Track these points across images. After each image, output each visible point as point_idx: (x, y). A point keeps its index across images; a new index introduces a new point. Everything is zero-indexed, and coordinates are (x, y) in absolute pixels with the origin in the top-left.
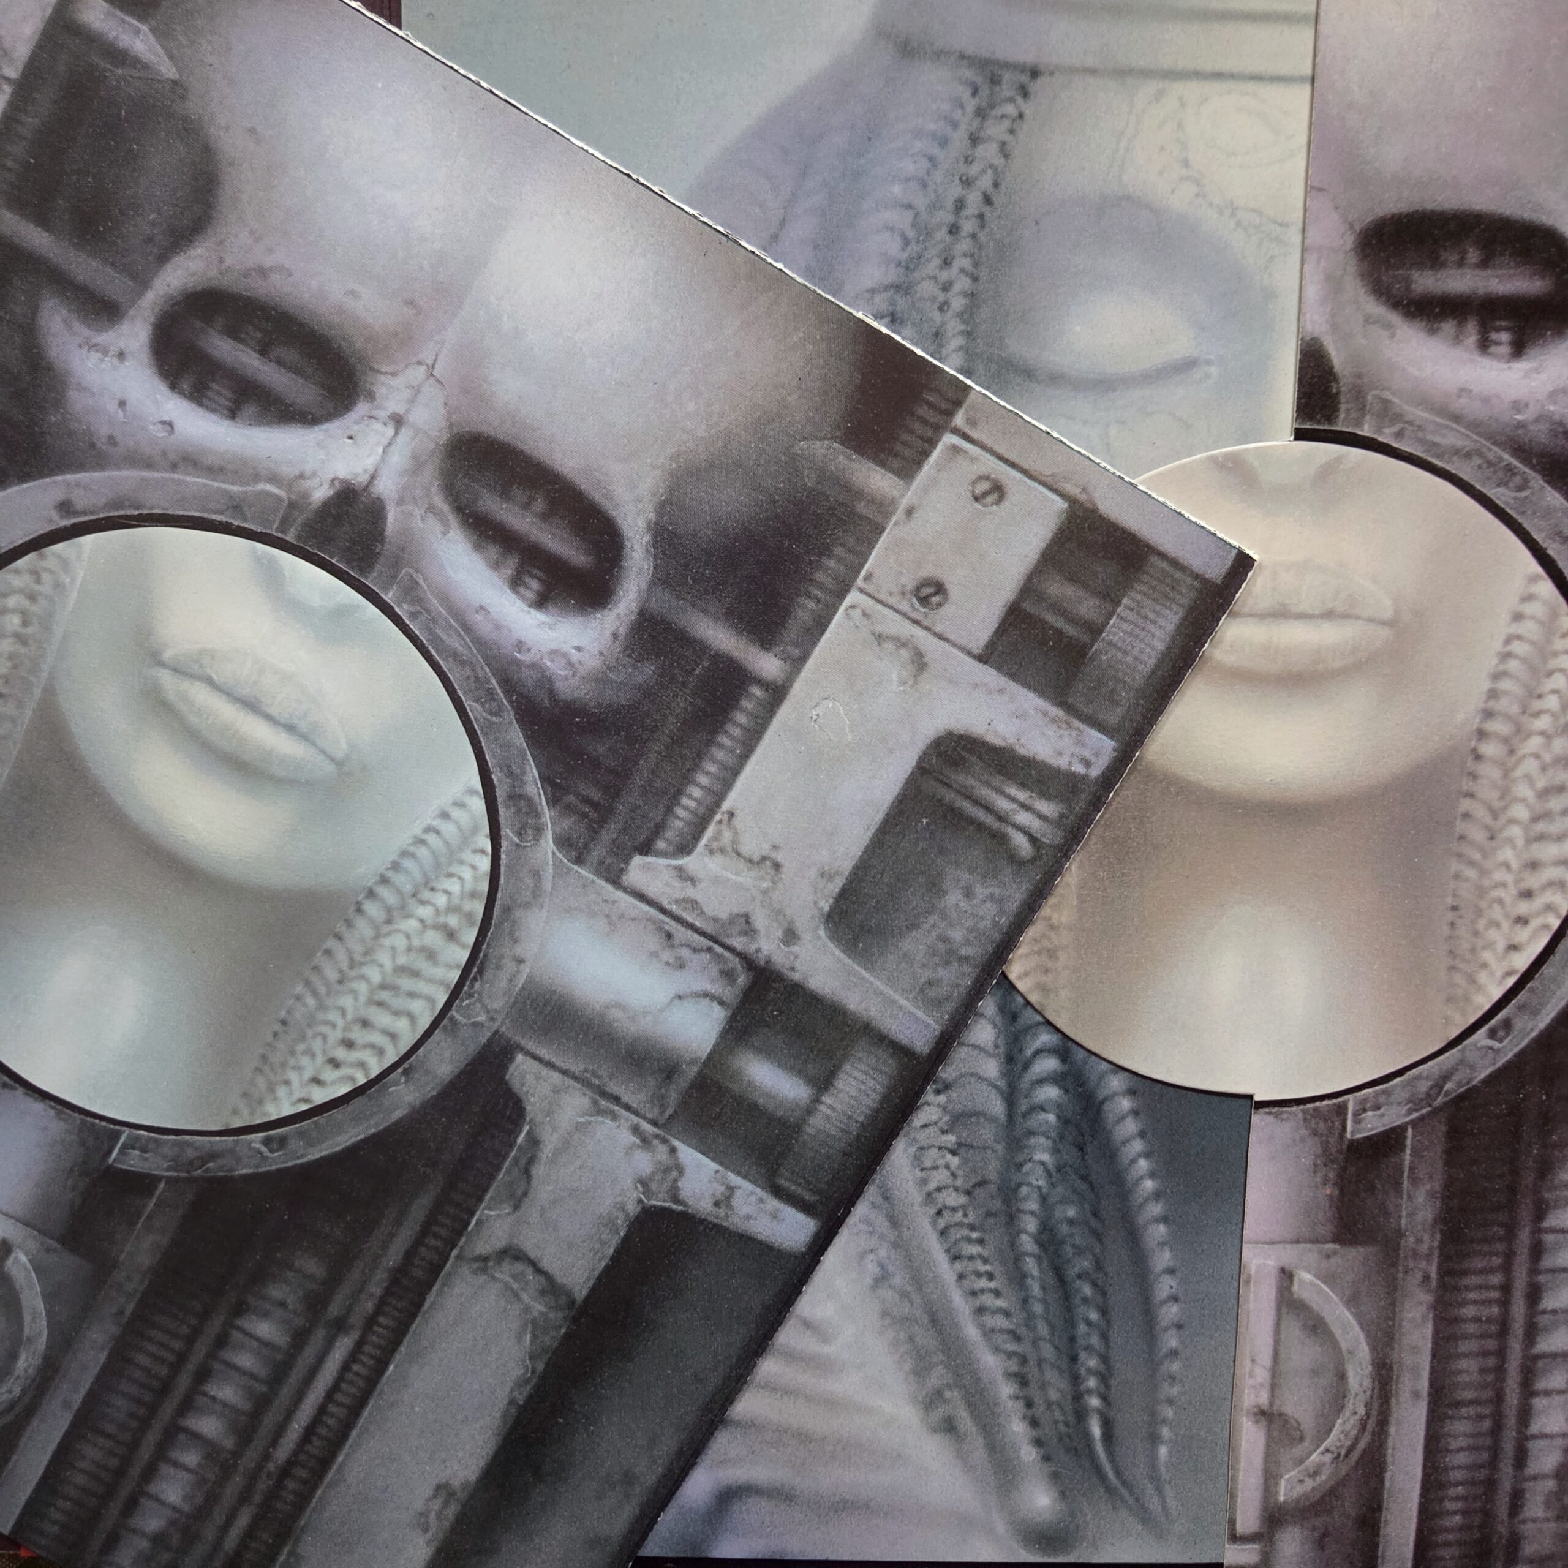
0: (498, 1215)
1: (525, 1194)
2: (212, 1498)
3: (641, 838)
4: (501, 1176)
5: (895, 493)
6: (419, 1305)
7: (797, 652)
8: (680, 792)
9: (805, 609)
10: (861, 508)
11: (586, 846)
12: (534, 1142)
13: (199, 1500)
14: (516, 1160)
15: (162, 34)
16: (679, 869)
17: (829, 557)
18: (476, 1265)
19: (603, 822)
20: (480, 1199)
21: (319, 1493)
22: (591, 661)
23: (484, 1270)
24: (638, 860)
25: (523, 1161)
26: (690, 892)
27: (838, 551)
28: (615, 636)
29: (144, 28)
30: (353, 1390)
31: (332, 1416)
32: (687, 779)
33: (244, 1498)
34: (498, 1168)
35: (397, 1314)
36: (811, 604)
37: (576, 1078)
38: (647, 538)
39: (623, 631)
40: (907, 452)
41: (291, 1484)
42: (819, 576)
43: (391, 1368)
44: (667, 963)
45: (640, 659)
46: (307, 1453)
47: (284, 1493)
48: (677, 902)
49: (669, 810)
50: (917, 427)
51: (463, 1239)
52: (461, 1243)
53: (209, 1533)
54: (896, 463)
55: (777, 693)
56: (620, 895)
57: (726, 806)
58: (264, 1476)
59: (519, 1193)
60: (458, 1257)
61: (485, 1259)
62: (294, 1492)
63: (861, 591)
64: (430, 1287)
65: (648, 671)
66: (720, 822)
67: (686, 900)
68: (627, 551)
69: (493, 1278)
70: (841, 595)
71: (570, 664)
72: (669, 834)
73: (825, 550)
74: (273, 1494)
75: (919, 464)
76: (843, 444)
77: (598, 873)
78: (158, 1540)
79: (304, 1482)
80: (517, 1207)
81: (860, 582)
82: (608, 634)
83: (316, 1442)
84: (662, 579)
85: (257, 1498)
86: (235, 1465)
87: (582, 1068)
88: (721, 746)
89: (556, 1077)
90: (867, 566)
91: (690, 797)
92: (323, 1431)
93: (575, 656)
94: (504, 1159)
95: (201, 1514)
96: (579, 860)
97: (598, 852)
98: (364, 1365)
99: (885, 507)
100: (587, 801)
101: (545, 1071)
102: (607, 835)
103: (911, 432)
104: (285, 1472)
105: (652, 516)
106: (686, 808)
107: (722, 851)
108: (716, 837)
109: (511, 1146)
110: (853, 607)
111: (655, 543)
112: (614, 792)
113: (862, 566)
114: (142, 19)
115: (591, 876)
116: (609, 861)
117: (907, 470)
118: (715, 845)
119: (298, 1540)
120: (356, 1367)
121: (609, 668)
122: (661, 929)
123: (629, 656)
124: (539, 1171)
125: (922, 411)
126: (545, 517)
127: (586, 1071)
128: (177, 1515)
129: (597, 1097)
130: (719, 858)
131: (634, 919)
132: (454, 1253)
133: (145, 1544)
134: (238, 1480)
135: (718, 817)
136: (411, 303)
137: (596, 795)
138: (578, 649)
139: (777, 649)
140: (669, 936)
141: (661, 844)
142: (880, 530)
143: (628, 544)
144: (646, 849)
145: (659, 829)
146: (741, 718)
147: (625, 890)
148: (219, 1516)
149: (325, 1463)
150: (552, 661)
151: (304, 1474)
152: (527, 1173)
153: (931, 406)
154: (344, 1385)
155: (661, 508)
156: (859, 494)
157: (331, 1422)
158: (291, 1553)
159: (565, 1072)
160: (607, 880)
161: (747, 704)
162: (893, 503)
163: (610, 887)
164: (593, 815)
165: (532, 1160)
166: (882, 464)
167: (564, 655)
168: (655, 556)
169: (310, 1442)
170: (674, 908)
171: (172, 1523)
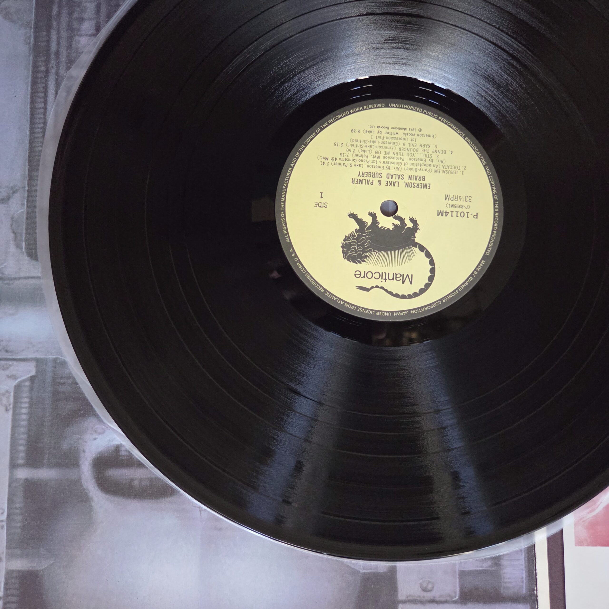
0: (17, 211)
1: (11, 225)
2: (69, 47)
3: (36, 381)
4: (24, 227)
5: (9, 563)
6: (30, 161)
7: (14, 484)
8: (30, 407)
9: (19, 503)
10: (18, 551)
11: (55, 367)
12: (18, 246)
13: (73, 43)
14: (21, 235)
15: (354, 572)
16: (16, 378)
17: (20, 526)
18: (17, 188)
19: (54, 380)
20: (27, 213)
21: (31, 72)
22: (88, 437)
23: (12, 188)
24: (33, 373)
25: (19, 237)
26: (8, 372)
27: (19, 531)
28: (84, 451)
29: (362, 571)
30: (38, 116)
31: (41, 102)
32: (30, 414)
33: (57, 54)
34: (27, 229)
35: (36, 154)
36: (18, 505)
37: (15, 279)
38: (91, 495)
39: (82, 455)
40: (13, 580)
41: (43, 68)
42: (20, 518)
43: (28, 133)
44: (2, 341)
45: (70, 449)
46: (43, 83)
47: (44, 63)
48: (11, 366)
49: (31, 398)
50: (14, 592)
51: (26, 195)
52: (26, 193)
53: (64, 34)
54: (15, 574)
55: (13, 465)
56: (34, 356)
57: (10, 413)
58: (54, 66)
59: (14, 225)
60: (24, 187)
61: (14, 192)
62: (40, 66)
63: (2, 521)
64: (29, 171)
65: (65, 445)
66: (10, 405)
67: (8, 368)
68: (96, 485)
69: (7, 187)
70: (9, 515)
71: (95, 431)
72: (26, 389)
73: (23, 528)
74: (47, 61)
75: (6, 579)
76: (37, 571)
77: (46, 360)
78: (81, 20)
79: (38, 72)
80: (12, 218)
81: (5, 524)
82: (87, 451)
83: (41, 90)
84: (78, 482)
85: (53, 56)
86: (67, 63)
87: (15, 284)
88: (23, 433)
89: (22, 275)
90: (5, 531)
91: (26, 408)
92: (42, 95)
93: (95, 436)
94: (26, 234)
95: (70, 39)
96: (55, 360)
97: (49, 368)
98: (38, 128)
99: (10, 556)
100: (63, 384)
101: (27, 275)
102: (49, 376)
103: (15, 589)
104: (47, 72)
105: (93, 504)
106: (25, 403)
107: (3, 394)
108: (8, 398)
109: (26, 240)
110: (2, 513)
111: (86, 495)
112: (55, 393)
113: (7, 530)
114: (365, 574)
115: (47, 357)
116: (44, 366)
117: (9, 574)
118: (7, 395)
119: (30, 49)
120: (41, 125)
121: (80, 438)
122: (11, 352)
123: (75, 447)
124: (11, 236)
125: (15, 599)
126: (132, 480)
127: (13, 284)
128: (79, 33)
129: (3, 276)
130: (3, 391)
131: (23, 350)
132: (27, 188)
133: (85, 16)
134: (63, 59)
135: (11, 406)
136: (220, 529)
137: (62, 388)
138: (95, 439)
139: (22, 482)
140: (7, 351)
141: (28, 383)
142: (8, 547)
143: (96, 488)
144: (32, 379)
145: (31, 389)
146: (22, 448)
147: (32, 359)
148: (64, 43)
149: (34, 83)
150: (103, 429)
151: (40, 75)
152: (15, 233)
153: (13, 603)
154: (42, 116)
155: (91, 509)
156: (22, 556)
157: (40, 100)
158: (29, 43)
159: (20, 278)
160: (41, 359)
161: (22, 455)
162: (8, 560)
163: (38, 356)
164: (58, 380)
165: (15, 239)
166: (19, 571)
167: (100, 434)
168: (84, 489)
169: (43, 88)
170: (10, 363)
171: (79, 30)
